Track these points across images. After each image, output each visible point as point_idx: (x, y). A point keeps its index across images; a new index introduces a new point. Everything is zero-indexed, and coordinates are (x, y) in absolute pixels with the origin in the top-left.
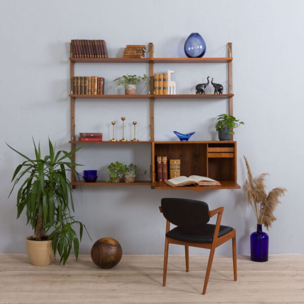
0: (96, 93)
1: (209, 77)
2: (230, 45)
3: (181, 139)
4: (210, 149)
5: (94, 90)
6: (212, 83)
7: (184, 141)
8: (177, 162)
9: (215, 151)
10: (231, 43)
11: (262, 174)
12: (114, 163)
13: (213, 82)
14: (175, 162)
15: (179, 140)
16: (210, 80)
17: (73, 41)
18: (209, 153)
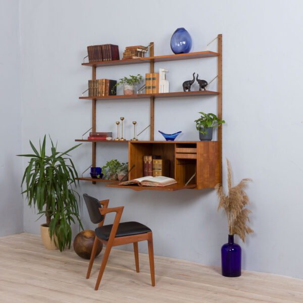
0: (103, 95)
1: (194, 73)
2: (220, 37)
3: (167, 139)
4: (178, 150)
5: (102, 92)
6: (198, 80)
7: (170, 141)
8: (159, 162)
9: (181, 151)
10: (221, 35)
11: (244, 180)
12: (109, 161)
13: (199, 78)
14: (157, 162)
15: (165, 140)
16: (196, 76)
17: (88, 47)
18: (177, 153)
